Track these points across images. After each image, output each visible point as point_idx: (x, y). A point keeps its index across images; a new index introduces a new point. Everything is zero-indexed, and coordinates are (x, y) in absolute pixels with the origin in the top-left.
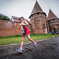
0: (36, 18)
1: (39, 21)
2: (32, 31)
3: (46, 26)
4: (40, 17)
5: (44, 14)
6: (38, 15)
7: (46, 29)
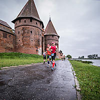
0: (27, 25)
1: (31, 32)
2: (15, 47)
3: (40, 43)
4: (33, 26)
5: (41, 23)
6: (31, 21)
7: (41, 48)
